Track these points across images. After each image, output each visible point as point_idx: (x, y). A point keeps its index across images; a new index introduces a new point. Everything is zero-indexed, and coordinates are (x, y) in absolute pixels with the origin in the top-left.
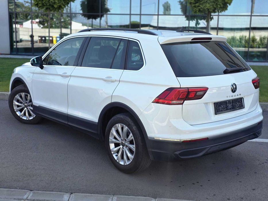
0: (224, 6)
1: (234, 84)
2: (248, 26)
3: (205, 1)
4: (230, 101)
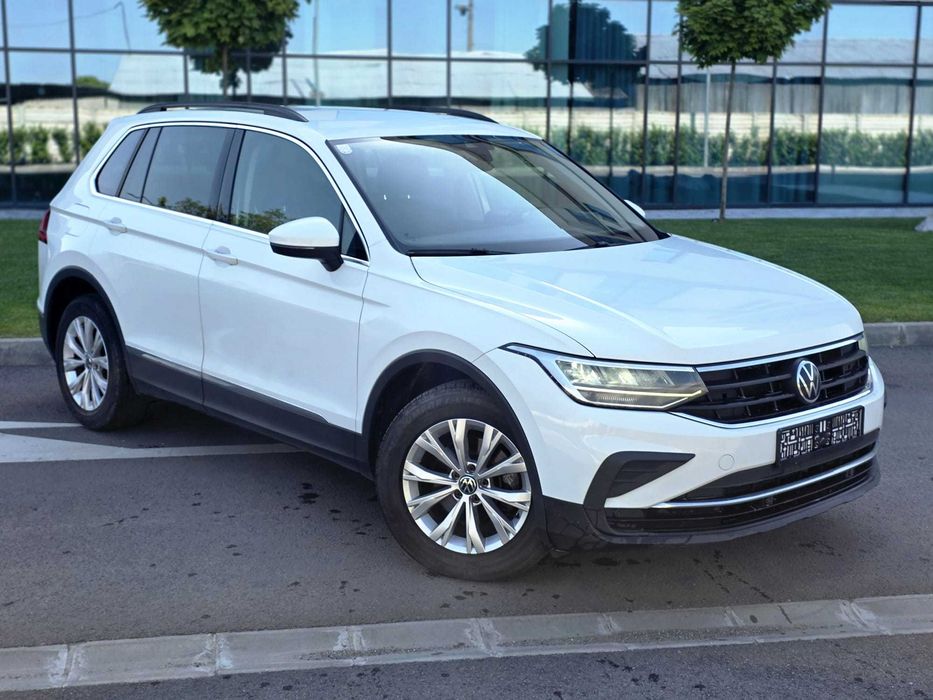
0: (270, 26)
2: (383, 93)
3: (196, 3)
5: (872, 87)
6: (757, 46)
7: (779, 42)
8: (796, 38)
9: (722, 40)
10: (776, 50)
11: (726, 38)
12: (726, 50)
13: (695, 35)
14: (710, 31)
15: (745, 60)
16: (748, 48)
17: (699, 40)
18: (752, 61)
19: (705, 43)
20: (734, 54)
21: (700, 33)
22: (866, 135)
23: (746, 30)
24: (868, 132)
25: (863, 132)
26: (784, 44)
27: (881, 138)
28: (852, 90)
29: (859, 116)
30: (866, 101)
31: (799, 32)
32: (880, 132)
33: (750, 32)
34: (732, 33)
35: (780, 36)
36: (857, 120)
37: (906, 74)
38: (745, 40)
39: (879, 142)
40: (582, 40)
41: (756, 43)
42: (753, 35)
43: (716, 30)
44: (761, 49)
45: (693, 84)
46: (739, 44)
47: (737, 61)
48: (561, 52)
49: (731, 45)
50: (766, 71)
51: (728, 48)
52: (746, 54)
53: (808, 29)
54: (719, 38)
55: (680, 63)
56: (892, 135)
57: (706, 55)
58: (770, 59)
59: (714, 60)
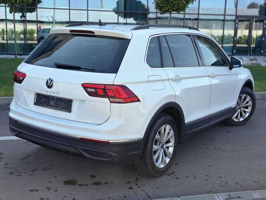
1: (52, 81)
4: (54, 98)
5: (215, 21)
6: (177, 8)
7: (184, 6)
8: (189, 5)
9: (167, 6)
10: (183, 9)
11: (168, 5)
12: (168, 9)
13: (159, 4)
14: (163, 3)
15: (174, 12)
16: (174, 8)
17: (160, 6)
18: (176, 12)
19: (162, 7)
20: (171, 10)
21: (160, 4)
22: (214, 35)
23: (174, 3)
24: (214, 34)
25: (213, 34)
26: (185, 7)
27: (218, 36)
28: (210, 22)
29: (212, 30)
30: (214, 26)
31: (190, 4)
32: (218, 34)
33: (175, 3)
34: (170, 4)
35: (184, 5)
36: (211, 31)
37: (222, 18)
38: (174, 6)
39: (217, 37)
40: (128, 6)
41: (177, 7)
42: (176, 4)
43: (165, 3)
44: (178, 9)
45: (161, 20)
46: (172, 7)
47: (172, 13)
48: (122, 9)
49: (169, 7)
50: (181, 16)
51: (169, 8)
52: (174, 10)
53: (192, 3)
54: (166, 5)
55: (157, 13)
56: (220, 35)
57: (163, 10)
58: (181, 12)
59: (165, 12)
